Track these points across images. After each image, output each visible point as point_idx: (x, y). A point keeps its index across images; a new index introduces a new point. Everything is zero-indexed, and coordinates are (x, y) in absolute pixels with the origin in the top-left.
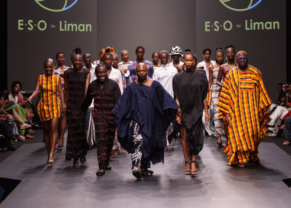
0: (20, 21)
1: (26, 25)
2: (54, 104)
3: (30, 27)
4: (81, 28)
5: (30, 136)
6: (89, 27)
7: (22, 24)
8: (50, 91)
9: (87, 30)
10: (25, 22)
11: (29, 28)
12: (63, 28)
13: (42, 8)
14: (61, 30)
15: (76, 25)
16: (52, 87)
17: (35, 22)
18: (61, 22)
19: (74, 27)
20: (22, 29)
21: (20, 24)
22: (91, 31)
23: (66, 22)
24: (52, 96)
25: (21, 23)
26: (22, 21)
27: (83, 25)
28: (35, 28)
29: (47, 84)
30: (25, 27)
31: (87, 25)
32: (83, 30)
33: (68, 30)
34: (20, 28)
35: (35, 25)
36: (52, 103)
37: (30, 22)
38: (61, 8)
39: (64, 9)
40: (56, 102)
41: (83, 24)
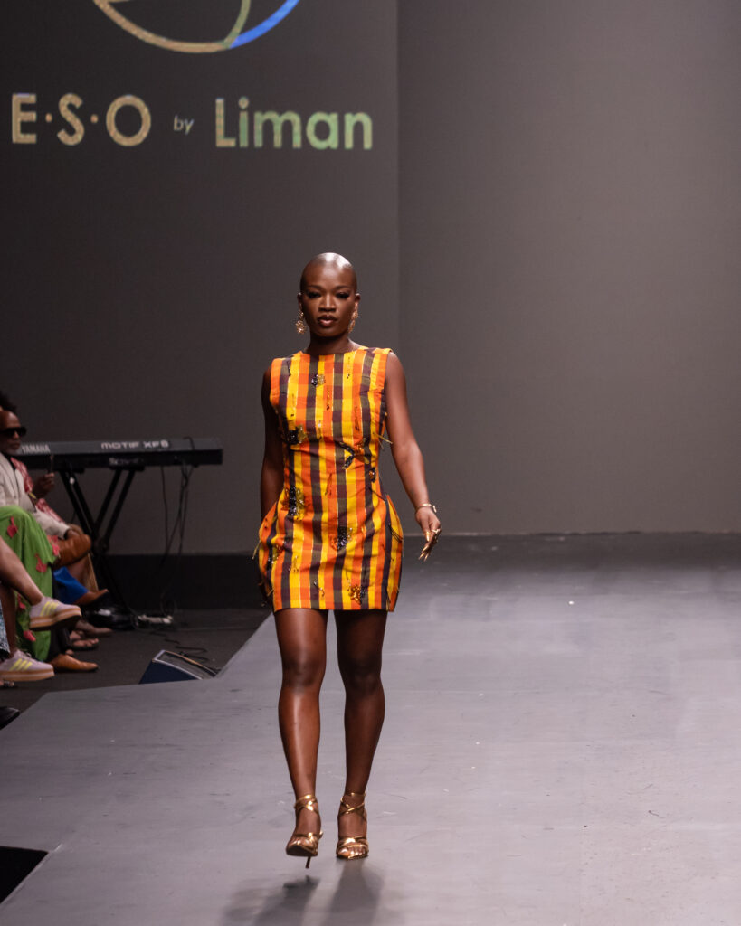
0: (18, 99)
1: (49, 118)
2: (353, 520)
3: (71, 131)
4: (322, 131)
5: (78, 662)
6: (358, 128)
7: (32, 116)
8: (328, 441)
9: (349, 144)
10: (47, 104)
11: (63, 136)
12: (232, 130)
13: (126, 34)
14: (223, 142)
15: (295, 118)
16: (337, 417)
17: (93, 107)
18: (220, 102)
19: (288, 127)
20: (31, 138)
21: (18, 117)
22: (368, 144)
23: (244, 103)
24: (341, 472)
25: (25, 107)
26: (31, 98)
27: (332, 120)
28: (96, 134)
29: (310, 401)
30: (46, 130)
31: (350, 120)
32: (333, 141)
33: (259, 142)
34: (18, 137)
35: (95, 119)
36: (343, 514)
37: (71, 107)
38: (221, 35)
39: (233, 40)
40: (365, 512)
41: (328, 112)
